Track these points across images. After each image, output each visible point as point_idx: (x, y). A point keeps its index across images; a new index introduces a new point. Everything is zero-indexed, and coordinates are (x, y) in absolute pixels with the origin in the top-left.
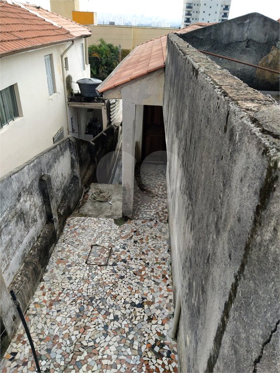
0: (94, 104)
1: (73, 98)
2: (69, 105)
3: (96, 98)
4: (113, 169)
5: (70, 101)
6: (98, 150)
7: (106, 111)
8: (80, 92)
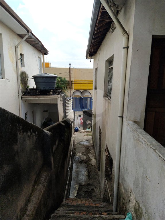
0: (49, 96)
1: (27, 92)
2: (23, 99)
3: (52, 90)
4: (70, 166)
5: (24, 95)
6: (55, 144)
7: (62, 102)
8: (35, 87)
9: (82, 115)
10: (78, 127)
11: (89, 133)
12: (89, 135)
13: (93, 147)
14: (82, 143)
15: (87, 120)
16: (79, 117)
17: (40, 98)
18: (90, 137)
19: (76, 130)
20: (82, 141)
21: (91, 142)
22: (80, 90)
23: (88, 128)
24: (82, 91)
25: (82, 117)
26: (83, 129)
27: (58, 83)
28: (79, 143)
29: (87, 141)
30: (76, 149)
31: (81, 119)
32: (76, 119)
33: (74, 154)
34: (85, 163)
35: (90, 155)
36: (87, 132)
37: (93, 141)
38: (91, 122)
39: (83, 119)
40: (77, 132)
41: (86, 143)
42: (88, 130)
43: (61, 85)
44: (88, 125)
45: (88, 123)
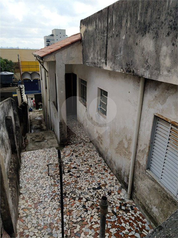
0: (10, 88)
3: (11, 84)
9: (33, 97)
10: (32, 108)
11: (41, 112)
12: (41, 113)
13: (44, 120)
14: (36, 118)
15: (38, 102)
16: (31, 100)
17: (4, 90)
18: (42, 114)
19: (31, 110)
20: (36, 117)
21: (43, 117)
22: (29, 72)
23: (40, 108)
24: (31, 73)
25: (34, 99)
26: (36, 109)
27: (5, 66)
28: (34, 119)
29: (40, 117)
30: (33, 123)
31: (33, 102)
32: (29, 102)
33: (31, 125)
34: (39, 129)
35: (42, 125)
36: (40, 111)
37: (44, 117)
38: (42, 104)
39: (35, 101)
40: (31, 111)
41: (39, 118)
42: (40, 109)
43: (8, 68)
44: (40, 106)
45: (39, 104)
